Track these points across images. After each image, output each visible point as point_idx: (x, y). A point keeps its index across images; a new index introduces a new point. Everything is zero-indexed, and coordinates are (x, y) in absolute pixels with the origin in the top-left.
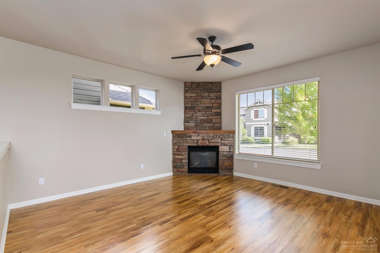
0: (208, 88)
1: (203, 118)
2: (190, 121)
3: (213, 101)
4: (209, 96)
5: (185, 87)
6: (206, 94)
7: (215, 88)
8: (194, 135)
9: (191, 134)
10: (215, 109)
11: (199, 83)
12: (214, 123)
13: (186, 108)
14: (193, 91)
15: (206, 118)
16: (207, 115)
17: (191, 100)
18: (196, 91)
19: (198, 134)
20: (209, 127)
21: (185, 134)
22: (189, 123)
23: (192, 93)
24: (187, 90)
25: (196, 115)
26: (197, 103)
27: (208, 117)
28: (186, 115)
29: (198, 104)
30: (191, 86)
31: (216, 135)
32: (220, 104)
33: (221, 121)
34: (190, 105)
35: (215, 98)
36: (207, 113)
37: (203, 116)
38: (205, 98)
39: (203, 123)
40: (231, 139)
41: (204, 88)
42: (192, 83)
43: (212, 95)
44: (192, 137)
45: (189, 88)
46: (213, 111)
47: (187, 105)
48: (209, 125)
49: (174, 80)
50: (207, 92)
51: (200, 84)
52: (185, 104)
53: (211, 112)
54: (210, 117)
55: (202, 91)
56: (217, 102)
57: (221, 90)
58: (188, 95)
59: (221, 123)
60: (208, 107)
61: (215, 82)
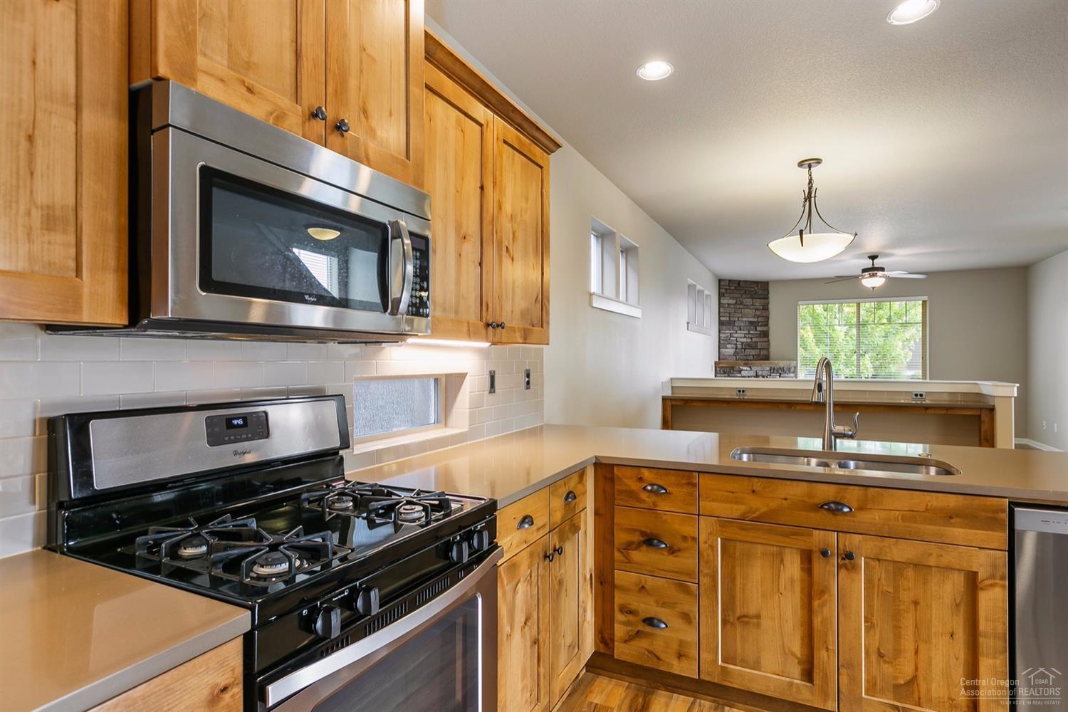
0: (752, 291)
1: (745, 340)
2: (728, 346)
3: (758, 313)
4: (753, 305)
5: (719, 288)
6: (748, 301)
7: (761, 292)
8: (745, 368)
9: (741, 368)
10: (761, 326)
11: (739, 281)
12: (760, 349)
13: (721, 323)
14: (732, 295)
15: (749, 340)
16: (750, 336)
17: (728, 310)
18: (736, 296)
19: (750, 368)
20: (753, 355)
21: (733, 368)
22: (726, 348)
23: (731, 298)
24: (724, 293)
25: (736, 335)
26: (737, 315)
27: (751, 338)
28: (722, 335)
29: (738, 318)
30: (729, 286)
31: (774, 368)
32: (767, 318)
33: (769, 345)
34: (728, 319)
35: (761, 307)
36: (751, 332)
37: (745, 337)
38: (747, 307)
39: (745, 349)
40: (792, 375)
41: (746, 291)
42: (730, 281)
43: (758, 302)
44: (742, 372)
45: (726, 289)
46: (758, 328)
47: (722, 319)
48: (753, 352)
49: (715, 275)
50: (750, 298)
51: (742, 284)
52: (720, 317)
53: (756, 330)
54: (754, 339)
55: (744, 296)
56: (764, 314)
57: (768, 294)
58: (724, 301)
59: (768, 349)
60: (751, 323)
61: (761, 282)
